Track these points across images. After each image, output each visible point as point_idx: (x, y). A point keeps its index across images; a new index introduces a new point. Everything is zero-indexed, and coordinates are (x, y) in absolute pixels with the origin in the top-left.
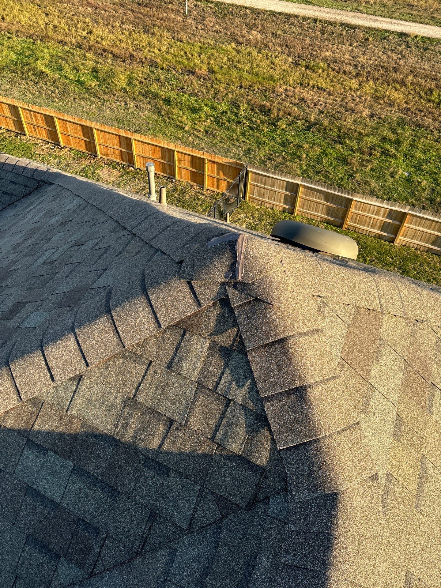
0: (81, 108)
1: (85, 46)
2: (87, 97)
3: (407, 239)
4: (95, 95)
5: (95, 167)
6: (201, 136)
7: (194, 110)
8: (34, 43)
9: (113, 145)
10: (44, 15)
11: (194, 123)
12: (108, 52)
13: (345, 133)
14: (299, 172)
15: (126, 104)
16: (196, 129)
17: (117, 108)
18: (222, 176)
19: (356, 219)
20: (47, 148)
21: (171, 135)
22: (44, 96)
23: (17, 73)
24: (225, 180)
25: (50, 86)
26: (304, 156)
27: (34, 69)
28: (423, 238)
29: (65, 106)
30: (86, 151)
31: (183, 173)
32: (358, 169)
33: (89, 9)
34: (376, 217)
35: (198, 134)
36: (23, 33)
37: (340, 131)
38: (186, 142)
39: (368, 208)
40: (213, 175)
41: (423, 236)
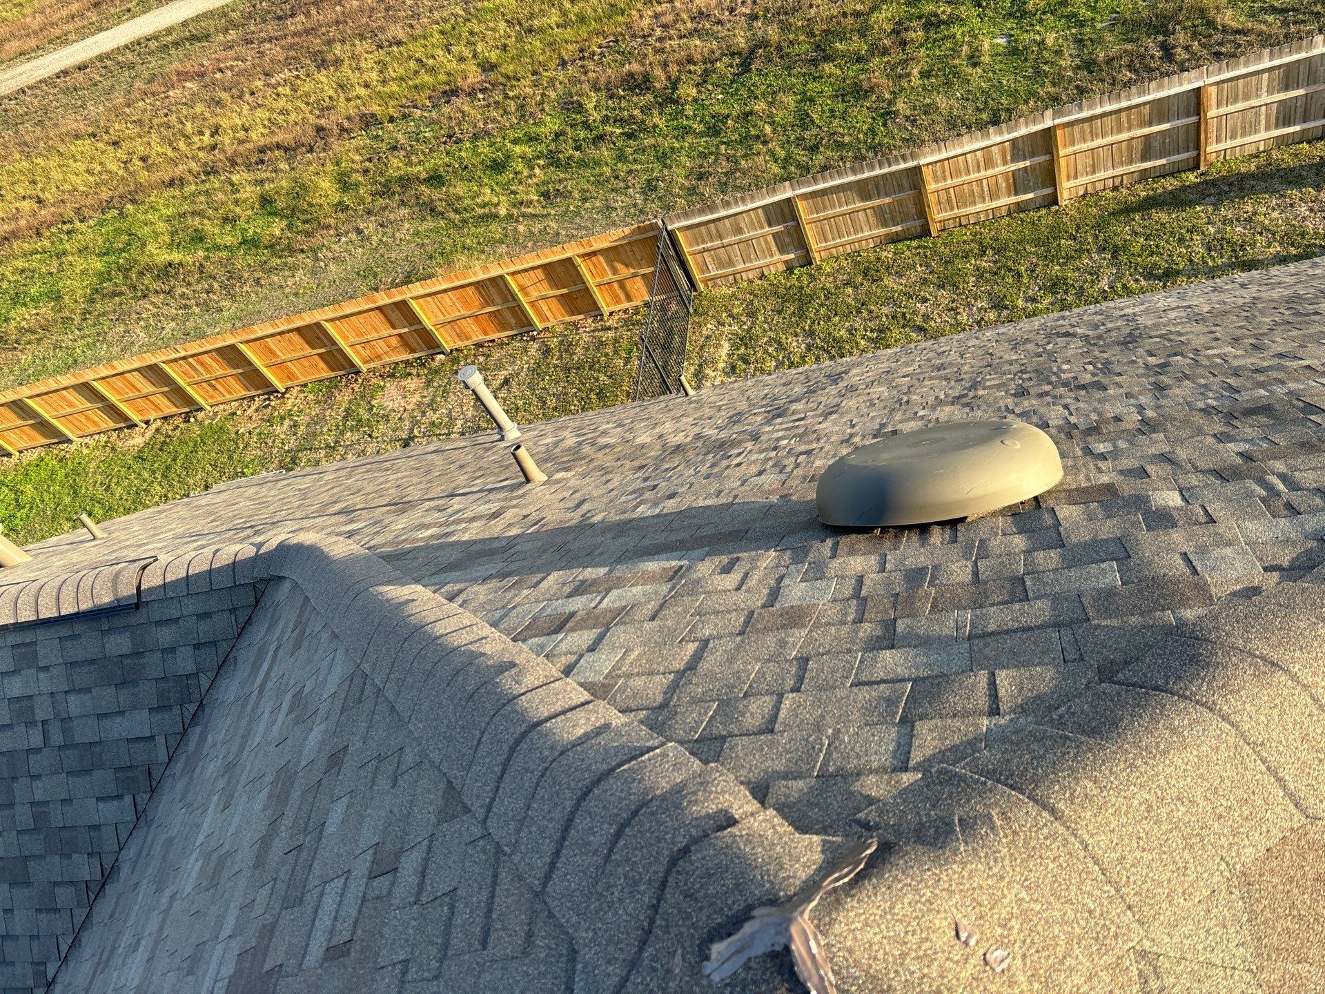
0: (279, 292)
1: (220, 164)
2: (279, 261)
3: (1082, 180)
4: (292, 251)
5: (367, 395)
6: (539, 210)
7: (497, 167)
8: (121, 214)
9: (377, 332)
10: (111, 148)
11: (513, 192)
12: (271, 149)
13: (825, 31)
14: (775, 169)
15: (359, 232)
16: (521, 204)
17: (346, 251)
18: (625, 272)
19: (949, 200)
20: (257, 410)
21: (479, 243)
22: (197, 310)
23: (121, 294)
24: (634, 275)
25: (198, 282)
26: (768, 129)
27: (149, 268)
28: (1116, 157)
29: (246, 305)
30: (333, 374)
31: (545, 308)
32: (893, 93)
33: (189, 85)
34: (990, 172)
35: (530, 210)
36: (92, 208)
37: (814, 36)
38: (516, 241)
39: (962, 165)
40: (606, 280)
41: (1114, 154)
